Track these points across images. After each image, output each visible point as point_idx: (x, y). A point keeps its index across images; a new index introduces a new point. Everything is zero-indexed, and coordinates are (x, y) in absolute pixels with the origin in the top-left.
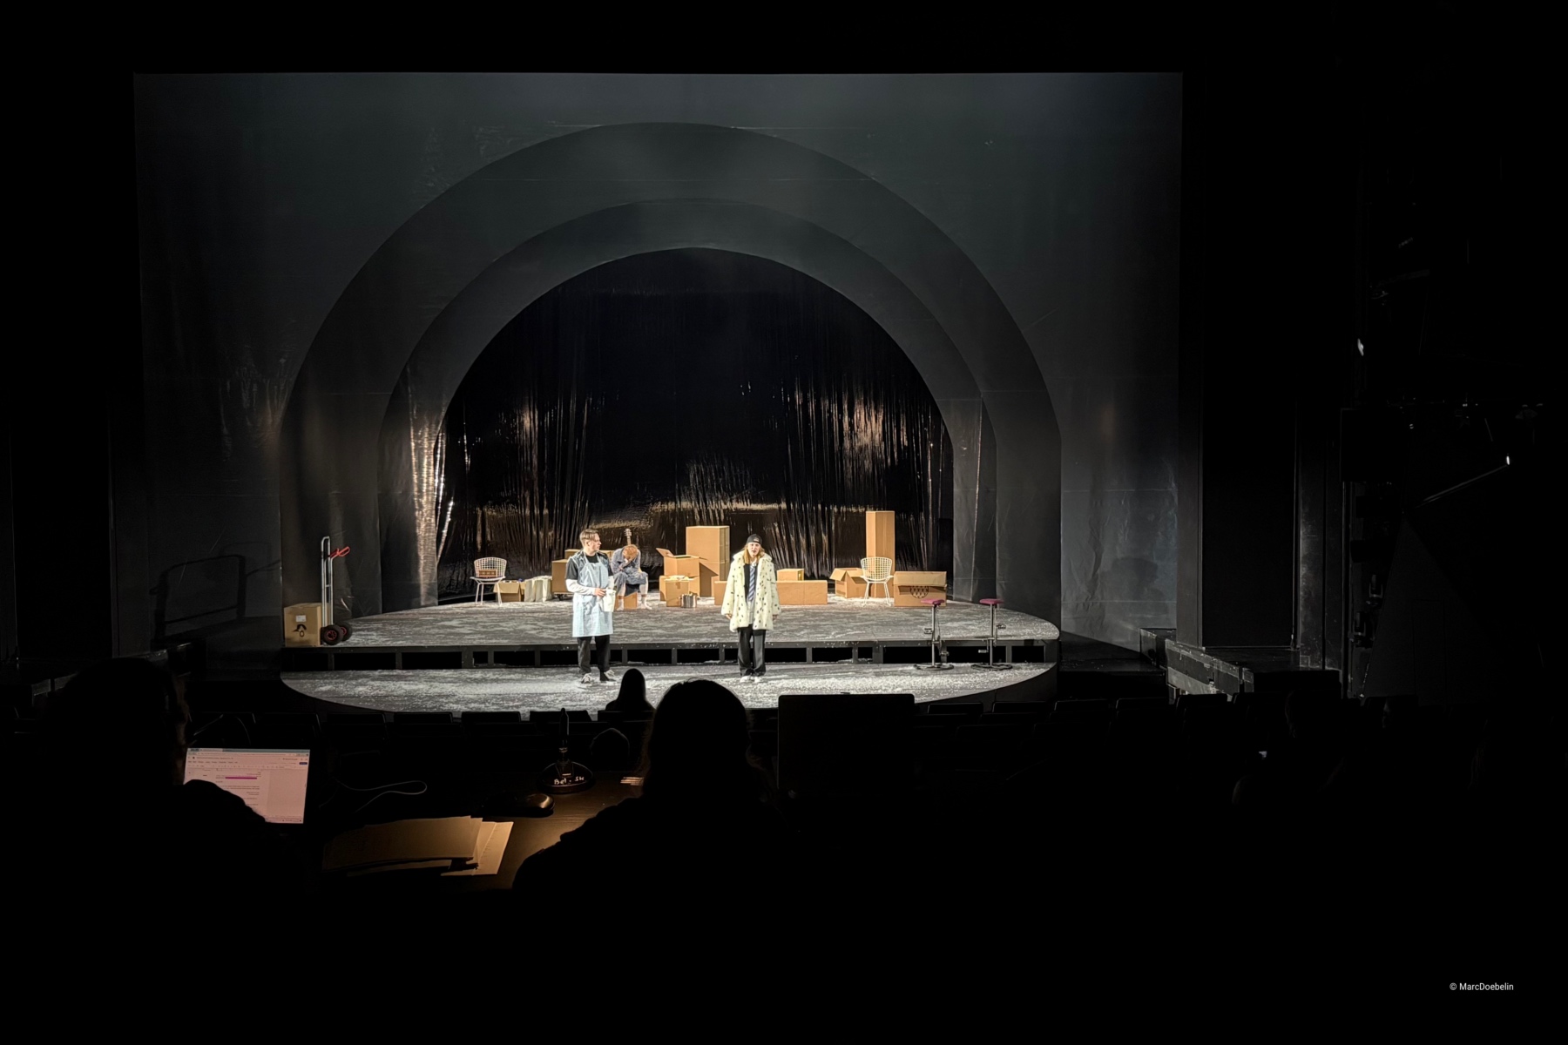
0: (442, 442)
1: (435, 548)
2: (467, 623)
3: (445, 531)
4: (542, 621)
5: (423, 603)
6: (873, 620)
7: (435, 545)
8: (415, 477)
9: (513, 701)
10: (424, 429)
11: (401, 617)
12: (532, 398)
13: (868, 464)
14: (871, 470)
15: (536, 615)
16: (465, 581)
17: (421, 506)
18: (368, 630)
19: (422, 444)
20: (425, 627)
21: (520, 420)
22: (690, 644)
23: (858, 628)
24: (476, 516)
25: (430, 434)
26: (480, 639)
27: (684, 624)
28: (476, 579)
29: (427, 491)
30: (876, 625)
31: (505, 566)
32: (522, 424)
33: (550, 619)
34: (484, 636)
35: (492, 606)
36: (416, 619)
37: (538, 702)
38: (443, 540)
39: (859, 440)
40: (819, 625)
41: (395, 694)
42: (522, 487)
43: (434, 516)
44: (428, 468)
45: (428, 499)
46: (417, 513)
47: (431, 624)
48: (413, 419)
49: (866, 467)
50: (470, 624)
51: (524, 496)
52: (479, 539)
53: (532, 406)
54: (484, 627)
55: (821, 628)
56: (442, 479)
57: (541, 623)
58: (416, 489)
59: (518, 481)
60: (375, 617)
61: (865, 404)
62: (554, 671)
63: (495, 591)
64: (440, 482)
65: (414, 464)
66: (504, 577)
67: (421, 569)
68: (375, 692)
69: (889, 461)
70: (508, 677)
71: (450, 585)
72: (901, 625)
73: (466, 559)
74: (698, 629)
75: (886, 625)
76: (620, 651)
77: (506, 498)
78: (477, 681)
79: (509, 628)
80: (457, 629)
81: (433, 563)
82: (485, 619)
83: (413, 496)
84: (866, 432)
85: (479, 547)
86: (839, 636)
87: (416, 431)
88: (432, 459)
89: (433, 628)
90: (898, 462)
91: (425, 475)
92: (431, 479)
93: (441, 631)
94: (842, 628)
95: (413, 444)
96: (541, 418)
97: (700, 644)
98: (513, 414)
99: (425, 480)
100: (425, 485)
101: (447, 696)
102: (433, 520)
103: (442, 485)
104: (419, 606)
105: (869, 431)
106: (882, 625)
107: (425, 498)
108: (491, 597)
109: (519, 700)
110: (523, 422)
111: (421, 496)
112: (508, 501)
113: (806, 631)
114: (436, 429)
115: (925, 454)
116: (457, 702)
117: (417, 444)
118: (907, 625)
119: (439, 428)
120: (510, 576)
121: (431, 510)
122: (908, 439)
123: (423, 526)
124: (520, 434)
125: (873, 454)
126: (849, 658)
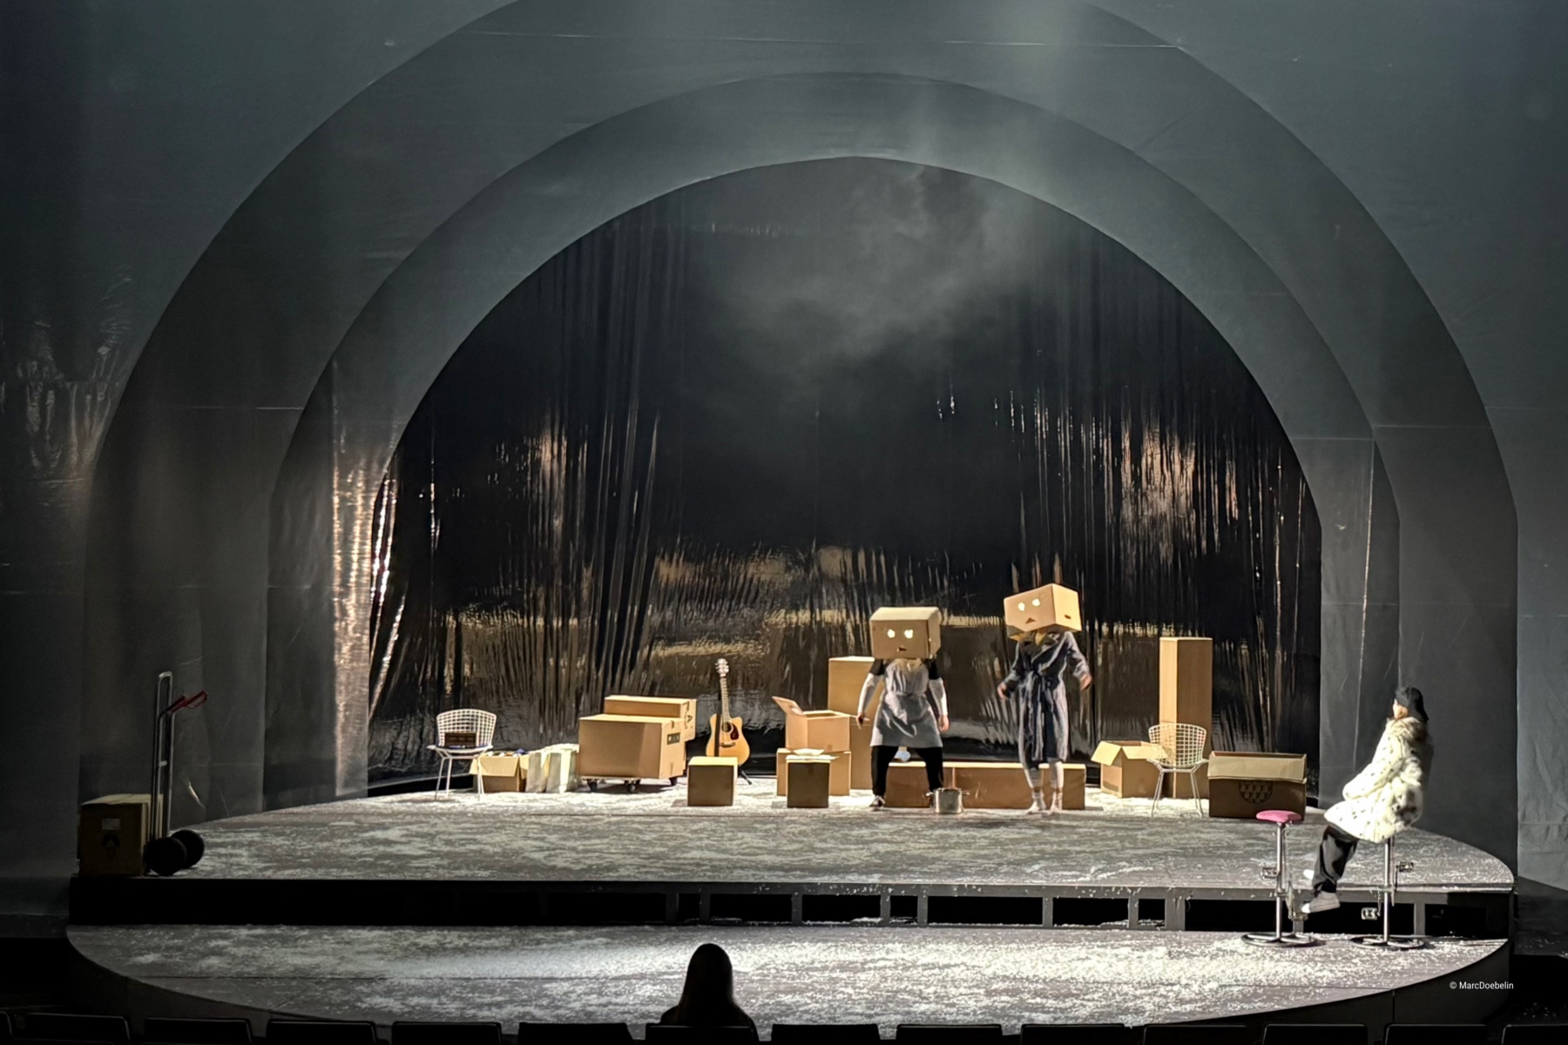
0: (389, 496)
1: (366, 690)
2: (418, 835)
3: (387, 659)
4: (555, 832)
5: (339, 793)
6: (1168, 845)
7: (367, 684)
8: (338, 558)
9: (492, 992)
10: (356, 473)
11: (296, 819)
12: (557, 417)
13: (1165, 550)
14: (1170, 562)
15: (544, 820)
16: (419, 752)
17: (344, 613)
18: (234, 845)
19: (353, 499)
20: (339, 841)
21: (532, 457)
22: (827, 885)
23: (1141, 859)
24: (444, 630)
25: (367, 483)
26: (438, 866)
27: (818, 845)
28: (439, 750)
29: (358, 584)
30: (1175, 855)
31: (492, 726)
32: (537, 463)
33: (570, 830)
34: (445, 862)
35: (466, 801)
36: (324, 825)
37: (539, 996)
38: (383, 674)
39: (1151, 505)
40: (1069, 852)
41: (274, 973)
42: (533, 580)
43: (367, 632)
44: (362, 544)
45: (358, 601)
46: (337, 624)
47: (351, 833)
48: (340, 453)
49: (1163, 554)
50: (422, 836)
51: (535, 595)
52: (449, 672)
53: (556, 432)
54: (448, 842)
55: (1072, 859)
56: (387, 562)
57: (553, 838)
58: (337, 581)
59: (525, 567)
60: (248, 819)
61: (1162, 441)
62: (571, 932)
63: (473, 771)
64: (382, 569)
65: (336, 536)
66: (490, 747)
67: (338, 728)
68: (238, 969)
69: (1204, 543)
70: (485, 943)
71: (391, 758)
72: (1221, 856)
73: (422, 711)
74: (844, 854)
75: (1194, 856)
76: (697, 897)
77: (502, 599)
78: (428, 952)
79: (493, 845)
80: (399, 847)
81: (361, 718)
82: (452, 828)
83: (332, 594)
84: (1162, 490)
85: (448, 688)
86: (1105, 875)
87: (343, 476)
88: (370, 527)
89: (354, 843)
90: (1222, 548)
91: (355, 557)
92: (366, 564)
93: (368, 850)
94: (1110, 860)
95: (336, 500)
96: (572, 454)
97: (847, 885)
98: (522, 446)
99: (355, 566)
100: (353, 574)
101: (370, 980)
102: (366, 639)
103: (386, 574)
104: (333, 798)
105: (1168, 489)
106: (1185, 856)
107: (353, 596)
108: (465, 783)
109: (504, 991)
110: (539, 460)
111: (345, 594)
112: (505, 604)
113: (1043, 864)
114: (379, 472)
115: (1270, 534)
116: (388, 993)
117: (343, 500)
118: (1229, 857)
119: (385, 471)
120: (503, 743)
121: (365, 620)
122: (1239, 506)
123: (345, 649)
124: (531, 481)
125: (1176, 532)
126: (1121, 919)
